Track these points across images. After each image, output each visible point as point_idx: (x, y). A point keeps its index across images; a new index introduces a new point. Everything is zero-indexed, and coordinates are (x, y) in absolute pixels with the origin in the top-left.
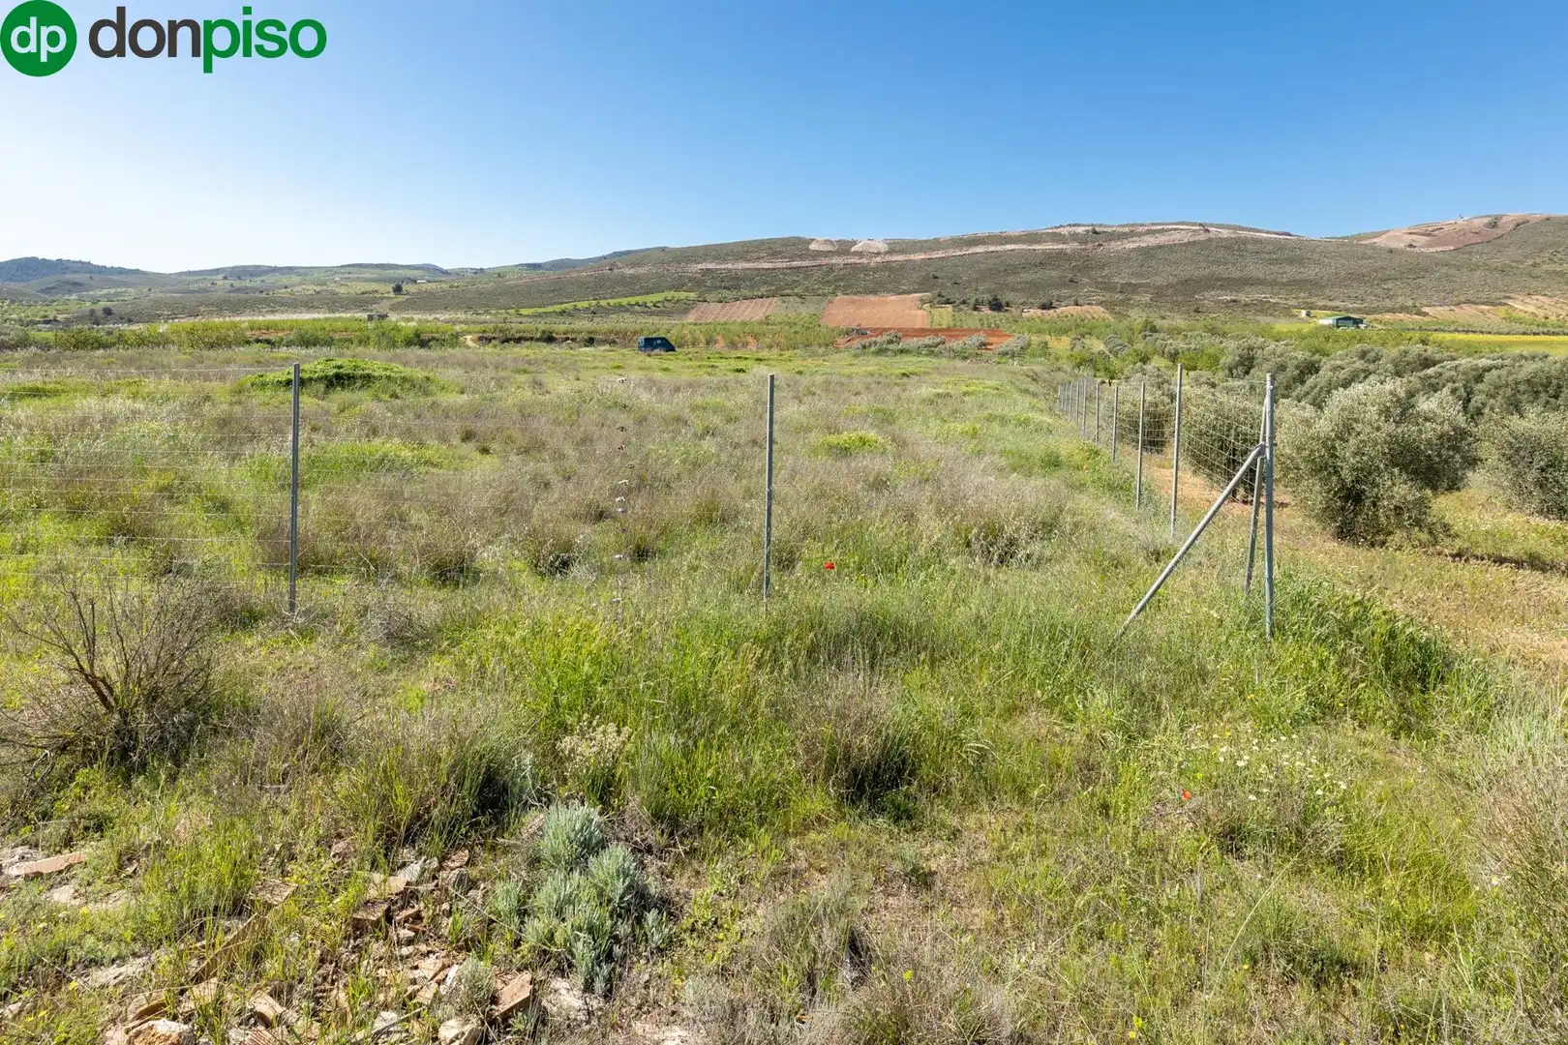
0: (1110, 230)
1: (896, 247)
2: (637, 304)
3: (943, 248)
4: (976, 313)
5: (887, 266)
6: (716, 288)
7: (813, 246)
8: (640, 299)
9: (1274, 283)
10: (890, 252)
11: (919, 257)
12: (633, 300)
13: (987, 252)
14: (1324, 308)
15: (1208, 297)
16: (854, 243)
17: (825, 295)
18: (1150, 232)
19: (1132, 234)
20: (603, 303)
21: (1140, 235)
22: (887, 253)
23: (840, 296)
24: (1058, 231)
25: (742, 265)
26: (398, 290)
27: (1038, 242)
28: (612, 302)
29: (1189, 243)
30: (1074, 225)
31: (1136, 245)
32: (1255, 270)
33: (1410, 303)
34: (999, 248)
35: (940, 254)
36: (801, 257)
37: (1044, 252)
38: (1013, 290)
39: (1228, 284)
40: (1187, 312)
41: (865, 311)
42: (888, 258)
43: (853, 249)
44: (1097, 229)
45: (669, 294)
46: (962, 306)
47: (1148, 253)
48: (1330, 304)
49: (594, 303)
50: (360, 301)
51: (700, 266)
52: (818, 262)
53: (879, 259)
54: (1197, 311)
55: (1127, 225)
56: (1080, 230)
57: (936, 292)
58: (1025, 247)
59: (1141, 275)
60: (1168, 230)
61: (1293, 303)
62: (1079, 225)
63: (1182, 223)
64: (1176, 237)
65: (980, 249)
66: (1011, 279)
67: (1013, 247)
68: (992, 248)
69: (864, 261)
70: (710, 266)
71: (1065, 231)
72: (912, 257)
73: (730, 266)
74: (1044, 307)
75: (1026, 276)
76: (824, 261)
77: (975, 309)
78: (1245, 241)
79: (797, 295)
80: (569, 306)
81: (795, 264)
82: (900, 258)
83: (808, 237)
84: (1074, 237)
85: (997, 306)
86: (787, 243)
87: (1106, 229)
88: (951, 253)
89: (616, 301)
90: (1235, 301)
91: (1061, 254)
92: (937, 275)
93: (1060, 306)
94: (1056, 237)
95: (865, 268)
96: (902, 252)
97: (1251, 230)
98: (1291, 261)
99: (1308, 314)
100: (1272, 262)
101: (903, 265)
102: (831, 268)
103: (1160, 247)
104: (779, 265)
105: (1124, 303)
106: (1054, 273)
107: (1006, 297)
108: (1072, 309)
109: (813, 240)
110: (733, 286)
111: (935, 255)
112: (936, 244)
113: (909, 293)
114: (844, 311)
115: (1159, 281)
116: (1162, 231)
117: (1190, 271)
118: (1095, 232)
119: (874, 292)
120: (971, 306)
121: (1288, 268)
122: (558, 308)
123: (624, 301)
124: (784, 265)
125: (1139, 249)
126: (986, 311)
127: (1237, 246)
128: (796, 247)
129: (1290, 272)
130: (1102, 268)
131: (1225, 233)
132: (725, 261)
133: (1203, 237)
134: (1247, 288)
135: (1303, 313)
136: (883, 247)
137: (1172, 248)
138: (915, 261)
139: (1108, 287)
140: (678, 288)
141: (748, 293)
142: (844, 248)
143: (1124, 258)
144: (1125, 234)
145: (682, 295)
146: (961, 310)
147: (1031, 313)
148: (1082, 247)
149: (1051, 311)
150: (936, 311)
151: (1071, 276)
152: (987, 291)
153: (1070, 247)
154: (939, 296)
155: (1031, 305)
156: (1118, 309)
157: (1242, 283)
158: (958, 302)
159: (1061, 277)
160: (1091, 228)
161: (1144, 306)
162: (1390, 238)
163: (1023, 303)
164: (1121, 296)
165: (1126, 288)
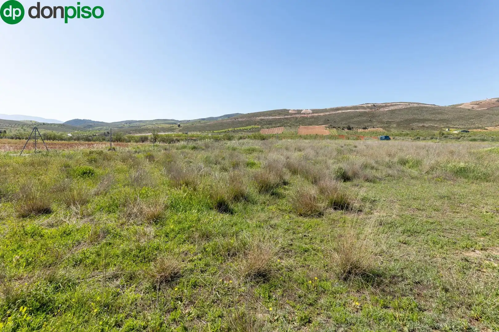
0: (379, 105)
1: (314, 111)
2: (245, 129)
3: (328, 112)
4: (343, 131)
5: (313, 117)
6: (266, 124)
7: (290, 112)
8: (246, 128)
9: (435, 120)
10: (313, 113)
11: (322, 114)
12: (244, 128)
13: (342, 112)
14: (453, 128)
15: (415, 125)
16: (302, 110)
17: (297, 126)
18: (392, 105)
19: (386, 106)
20: (236, 129)
21: (389, 106)
22: (312, 113)
23: (301, 126)
24: (362, 105)
25: (271, 118)
26: (179, 126)
27: (357, 109)
28: (238, 129)
29: (405, 108)
30: (367, 104)
31: (388, 109)
32: (427, 116)
33: (481, 126)
34: (346, 111)
36: (287, 115)
37: (360, 112)
38: (353, 123)
39: (419, 121)
40: (409, 130)
41: (310, 130)
42: (313, 115)
43: (302, 112)
45: (253, 126)
46: (339, 129)
47: (393, 112)
48: (455, 126)
49: (233, 129)
50: (171, 129)
51: (259, 118)
52: (292, 116)
53: (310, 115)
54: (412, 129)
55: (384, 103)
56: (370, 105)
57: (330, 124)
58: (353, 111)
59: (392, 119)
60: (397, 105)
61: (442, 126)
62: (369, 104)
63: (401, 102)
64: (400, 107)
65: (340, 112)
66: (352, 120)
67: (350, 111)
68: (343, 111)
69: (305, 115)
70: (263, 118)
71: (365, 106)
72: (320, 114)
73: (268, 118)
74: (364, 129)
75: (355, 119)
76: (294, 116)
77: (343, 129)
78: (423, 107)
79: (289, 126)
80: (227, 130)
81: (286, 117)
82: (316, 115)
83: (288, 109)
84: (368, 107)
85: (349, 128)
86: (282, 110)
87: (377, 105)
88: (331, 113)
89: (240, 128)
90: (423, 126)
91: (365, 113)
92: (329, 119)
93: (368, 128)
94: (362, 107)
95: (307, 118)
96: (317, 113)
97: (423, 104)
98: (439, 113)
99: (449, 130)
100: (432, 114)
101: (318, 117)
102: (297, 118)
103: (396, 110)
104: (282, 117)
105: (388, 127)
106: (364, 118)
107: (351, 126)
108: (372, 129)
109: (290, 110)
110: (271, 124)
112: (325, 110)
113: (321, 125)
114: (303, 130)
115: (398, 120)
116: (395, 105)
117: (407, 117)
118: (374, 106)
119: (311, 125)
120: (342, 128)
121: (438, 116)
122: (224, 130)
123: (241, 128)
124: (283, 117)
125: (389, 111)
126: (346, 130)
127: (421, 109)
128: (285, 112)
129: (440, 117)
130: (379, 116)
131: (416, 105)
132: (266, 116)
133: (409, 107)
134: (426, 122)
135: (447, 130)
136: (311, 112)
137: (400, 110)
138: (321, 116)
139: (382, 122)
140: (255, 124)
141: (274, 125)
142: (299, 112)
143: (384, 113)
144: (384, 106)
145: (257, 126)
146: (339, 130)
147: (360, 130)
148: (371, 110)
149: (366, 130)
150: (331, 130)
151: (370, 119)
152: (345, 124)
153: (367, 110)
154: (331, 126)
155: (360, 128)
156: (387, 129)
157: (424, 120)
158: (337, 127)
159: (367, 120)
160: (373, 105)
161: (395, 128)
162: (465, 106)
163: (357, 128)
164: (387, 125)
165: (388, 122)
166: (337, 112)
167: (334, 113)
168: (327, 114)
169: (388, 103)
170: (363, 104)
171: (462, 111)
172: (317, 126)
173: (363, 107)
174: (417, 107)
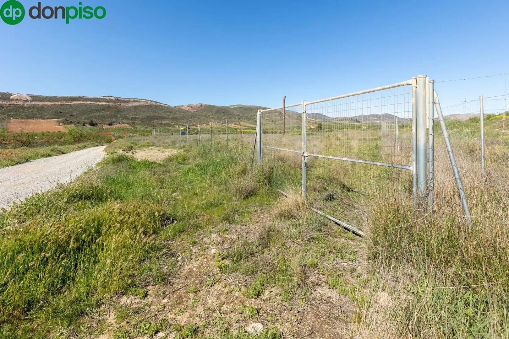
0: (122, 99)
1: (35, 98)
3: (60, 101)
4: (85, 127)
5: (34, 107)
9: (168, 118)
10: (33, 100)
11: (50, 104)
13: (81, 104)
15: (155, 121)
16: (10, 95)
17: (3, 119)
18: (135, 101)
19: (129, 101)
21: (132, 102)
22: (31, 101)
23: (13, 120)
27: (99, 102)
29: (146, 105)
30: (110, 97)
31: (131, 105)
32: (163, 114)
33: (195, 124)
34: (84, 103)
35: (59, 103)
37: (102, 105)
38: (96, 118)
39: (159, 118)
40: (151, 126)
41: (32, 126)
42: (33, 103)
43: (11, 98)
44: (119, 99)
46: (78, 124)
47: (136, 107)
48: (181, 124)
53: (28, 103)
54: (154, 126)
55: (128, 98)
56: (113, 98)
57: (65, 118)
58: (94, 103)
59: (136, 115)
60: (139, 101)
61: (174, 124)
62: (112, 97)
63: (143, 99)
64: (142, 103)
65: (77, 102)
66: (94, 114)
67: (90, 102)
68: (82, 102)
69: (19, 103)
71: (108, 98)
72: (46, 103)
74: (110, 125)
75: (98, 113)
77: (84, 125)
78: (159, 106)
82: (40, 103)
84: (111, 101)
85: (92, 124)
88: (64, 103)
90: (161, 123)
91: (108, 106)
92: (61, 111)
93: (114, 124)
95: (22, 107)
96: (40, 101)
97: (160, 103)
98: (171, 112)
100: (167, 112)
101: (42, 107)
102: (1, 106)
103: (138, 106)
105: (133, 123)
106: (108, 113)
107: (94, 121)
108: (118, 125)
111: (57, 103)
113: (50, 118)
114: (18, 126)
115: (141, 117)
117: (148, 114)
118: (118, 100)
119: (32, 118)
120: (82, 124)
121: (170, 114)
125: (132, 106)
126: (89, 126)
129: (171, 116)
130: (123, 112)
131: (154, 103)
133: (149, 104)
134: (163, 120)
135: (177, 126)
136: (29, 98)
137: (142, 106)
138: (48, 105)
139: (127, 118)
143: (129, 109)
144: (127, 101)
146: (78, 126)
147: (106, 127)
148: (115, 104)
149: (112, 126)
150: (67, 126)
151: (114, 114)
152: (86, 119)
153: (111, 104)
154: (66, 120)
155: (104, 124)
156: (133, 125)
157: (161, 118)
158: (76, 123)
159: (111, 114)
160: (116, 98)
161: (140, 124)
162: (185, 107)
163: (101, 123)
164: (132, 121)
165: (133, 119)
166: (73, 103)
167: (68, 103)
168: (58, 104)
169: (131, 99)
170: (106, 97)
171: (183, 111)
172: (43, 121)
173: (105, 99)
174: (155, 105)
